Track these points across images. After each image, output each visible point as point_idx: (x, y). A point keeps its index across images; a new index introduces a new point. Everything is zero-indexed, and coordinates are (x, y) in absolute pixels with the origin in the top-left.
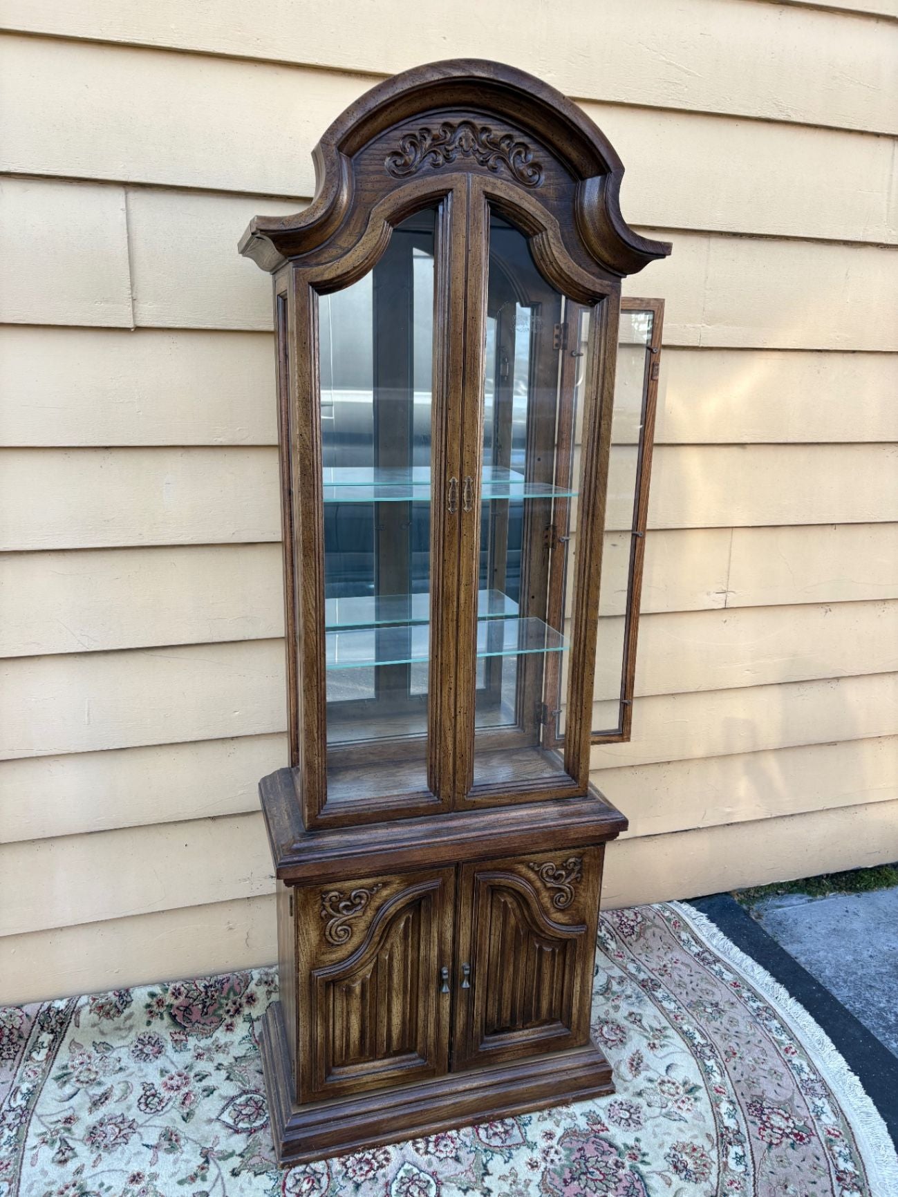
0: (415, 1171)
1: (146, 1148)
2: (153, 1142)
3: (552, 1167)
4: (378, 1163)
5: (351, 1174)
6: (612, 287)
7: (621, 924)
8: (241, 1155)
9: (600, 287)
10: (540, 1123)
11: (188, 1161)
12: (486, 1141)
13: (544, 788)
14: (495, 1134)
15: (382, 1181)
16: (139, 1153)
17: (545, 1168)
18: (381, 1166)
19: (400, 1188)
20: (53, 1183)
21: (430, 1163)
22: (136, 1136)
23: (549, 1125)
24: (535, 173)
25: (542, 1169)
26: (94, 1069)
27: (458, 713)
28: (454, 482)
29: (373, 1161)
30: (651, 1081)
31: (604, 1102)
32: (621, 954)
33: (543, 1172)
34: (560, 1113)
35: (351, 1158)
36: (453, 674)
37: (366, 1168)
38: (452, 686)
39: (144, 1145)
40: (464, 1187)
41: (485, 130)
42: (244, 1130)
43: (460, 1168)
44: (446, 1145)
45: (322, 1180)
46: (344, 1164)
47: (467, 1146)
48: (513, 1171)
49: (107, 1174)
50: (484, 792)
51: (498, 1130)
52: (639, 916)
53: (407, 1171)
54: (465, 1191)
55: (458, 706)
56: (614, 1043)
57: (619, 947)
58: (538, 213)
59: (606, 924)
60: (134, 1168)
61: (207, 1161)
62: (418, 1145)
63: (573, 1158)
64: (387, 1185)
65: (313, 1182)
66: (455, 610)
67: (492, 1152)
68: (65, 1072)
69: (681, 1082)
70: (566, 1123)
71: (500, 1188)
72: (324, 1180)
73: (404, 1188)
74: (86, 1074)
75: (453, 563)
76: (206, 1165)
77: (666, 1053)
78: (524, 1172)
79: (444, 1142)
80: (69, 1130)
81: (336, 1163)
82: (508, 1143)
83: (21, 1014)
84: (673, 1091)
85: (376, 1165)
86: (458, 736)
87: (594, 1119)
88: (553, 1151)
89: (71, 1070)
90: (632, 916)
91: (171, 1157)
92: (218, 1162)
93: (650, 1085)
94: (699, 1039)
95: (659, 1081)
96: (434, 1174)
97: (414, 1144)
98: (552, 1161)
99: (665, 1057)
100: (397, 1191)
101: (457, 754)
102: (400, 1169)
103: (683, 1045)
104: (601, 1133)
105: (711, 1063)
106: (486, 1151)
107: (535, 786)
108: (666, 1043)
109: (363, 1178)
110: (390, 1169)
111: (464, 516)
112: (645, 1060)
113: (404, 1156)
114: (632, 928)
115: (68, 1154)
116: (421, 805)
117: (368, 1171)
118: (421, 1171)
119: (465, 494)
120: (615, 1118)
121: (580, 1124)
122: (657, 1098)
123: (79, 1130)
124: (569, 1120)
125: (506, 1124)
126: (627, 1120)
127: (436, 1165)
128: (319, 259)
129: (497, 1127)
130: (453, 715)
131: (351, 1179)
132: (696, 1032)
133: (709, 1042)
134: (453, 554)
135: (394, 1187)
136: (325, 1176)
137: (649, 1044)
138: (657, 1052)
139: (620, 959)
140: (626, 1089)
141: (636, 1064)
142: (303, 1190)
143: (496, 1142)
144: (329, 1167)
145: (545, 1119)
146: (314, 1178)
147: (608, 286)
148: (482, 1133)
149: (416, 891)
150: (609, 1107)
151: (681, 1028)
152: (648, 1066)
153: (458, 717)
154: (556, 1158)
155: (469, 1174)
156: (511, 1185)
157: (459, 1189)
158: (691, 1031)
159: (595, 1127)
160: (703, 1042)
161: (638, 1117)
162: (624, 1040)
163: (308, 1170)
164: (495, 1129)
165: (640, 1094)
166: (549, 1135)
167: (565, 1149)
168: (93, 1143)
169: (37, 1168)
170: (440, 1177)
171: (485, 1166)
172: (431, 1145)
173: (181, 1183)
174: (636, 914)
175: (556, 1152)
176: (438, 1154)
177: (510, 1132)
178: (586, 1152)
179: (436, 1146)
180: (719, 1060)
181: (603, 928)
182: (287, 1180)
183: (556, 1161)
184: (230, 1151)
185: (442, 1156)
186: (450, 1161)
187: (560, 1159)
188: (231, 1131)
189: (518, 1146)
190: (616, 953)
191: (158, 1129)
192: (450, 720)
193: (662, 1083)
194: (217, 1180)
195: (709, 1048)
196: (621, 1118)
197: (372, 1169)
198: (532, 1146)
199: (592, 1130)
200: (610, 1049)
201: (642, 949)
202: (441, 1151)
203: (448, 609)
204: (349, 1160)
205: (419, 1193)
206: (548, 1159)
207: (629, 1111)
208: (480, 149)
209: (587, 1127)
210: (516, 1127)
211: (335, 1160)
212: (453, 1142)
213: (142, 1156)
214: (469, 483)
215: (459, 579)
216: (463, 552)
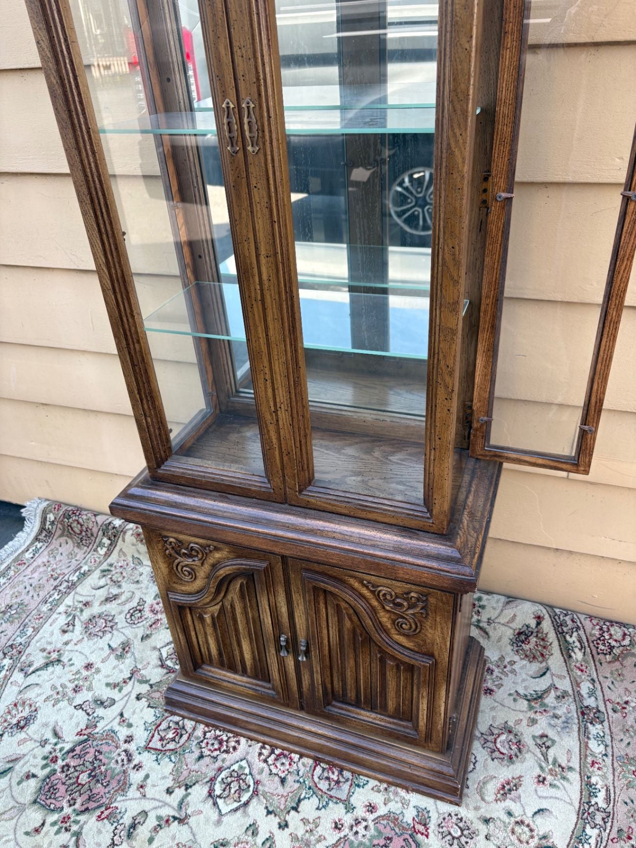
0: (247, 771)
1: (107, 647)
2: (114, 645)
3: (352, 838)
4: (227, 747)
5: (203, 745)
7: (599, 639)
8: (151, 686)
10: (371, 792)
11: (121, 671)
12: (316, 779)
13: (389, 511)
14: (328, 778)
15: (219, 764)
16: (102, 649)
17: (345, 836)
18: (227, 752)
19: (226, 778)
20: (50, 643)
21: (261, 771)
22: (109, 635)
23: (378, 799)
25: (342, 834)
26: (124, 574)
27: (279, 409)
28: (228, 108)
29: (225, 743)
30: (510, 814)
31: (445, 808)
32: (584, 668)
33: (341, 838)
34: (396, 794)
35: (213, 732)
36: (266, 364)
37: (216, 746)
38: (268, 377)
39: (109, 644)
40: (271, 809)
42: (168, 667)
43: (280, 790)
44: (283, 764)
45: (184, 736)
46: (205, 733)
47: (298, 775)
48: (318, 821)
49: (77, 654)
50: (320, 495)
51: (331, 776)
52: (628, 639)
53: (241, 767)
54: (269, 813)
55: (278, 400)
56: (501, 756)
57: (585, 660)
59: (581, 632)
60: (92, 659)
61: (130, 678)
62: (264, 751)
63: (375, 842)
64: (220, 770)
65: (177, 735)
66: (258, 287)
67: (314, 793)
68: (109, 568)
69: (541, 833)
70: (395, 807)
71: (296, 829)
72: (185, 737)
73: (229, 780)
74: (119, 575)
75: (247, 226)
76: (128, 681)
77: (550, 795)
78: (325, 828)
79: (284, 761)
80: (82, 611)
81: (201, 728)
82: (332, 793)
83: (94, 520)
84: (524, 837)
85: (225, 748)
86: (282, 431)
87: (423, 819)
88: (364, 824)
89: (113, 569)
90: (618, 635)
91: (115, 662)
92: (136, 682)
93: (505, 818)
94: (600, 799)
95: (518, 819)
96: (257, 783)
97: (263, 747)
98: (357, 833)
99: (546, 798)
100: (222, 779)
101: (283, 450)
102: (237, 762)
103: (576, 797)
104: (419, 835)
105: (591, 832)
106: (310, 788)
107: (380, 506)
108: (558, 783)
109: (209, 753)
110: (230, 758)
111: (250, 159)
112: (520, 790)
113: (247, 753)
114: (612, 648)
115: (71, 627)
116: (253, 488)
117: (216, 750)
118: (251, 774)
119: (246, 127)
120: (445, 829)
121: (406, 815)
122: (501, 835)
123: (87, 614)
124: (400, 805)
125: (342, 775)
126: (454, 838)
127: (264, 777)
129: (333, 773)
130: (273, 409)
131: (201, 748)
132: (603, 792)
133: (610, 809)
134: (244, 214)
135: (223, 775)
136: (187, 735)
137: (540, 776)
138: (541, 788)
139: (579, 673)
140: (477, 808)
141: (508, 789)
142: (167, 737)
143: (323, 785)
144: (194, 729)
145: (379, 791)
146: (180, 731)
148: (318, 770)
149: (242, 564)
150: (446, 815)
151: (589, 777)
152: (519, 797)
153: (279, 412)
154: (362, 831)
155: (283, 799)
156: (307, 831)
157: (266, 808)
158: (598, 786)
159: (418, 827)
160: (602, 804)
161: (467, 843)
162: (514, 758)
163: (181, 723)
164: (330, 774)
165: (487, 821)
166: (371, 808)
167: (377, 829)
168: (86, 628)
169: (51, 628)
170: (260, 787)
171: (299, 801)
172: (273, 757)
173: (108, 685)
174: (625, 635)
175: (366, 828)
176: (272, 767)
177: (341, 784)
178: (391, 844)
179: (276, 760)
180: (605, 835)
181: (575, 634)
182: (163, 723)
183: (360, 835)
184: (148, 679)
185: (274, 771)
186: (277, 779)
187: (364, 836)
188: (160, 663)
189: (339, 800)
190: (578, 665)
191: (124, 637)
192: (271, 414)
193: (520, 823)
194: (126, 695)
195: (604, 815)
196: (450, 833)
197: (219, 749)
198: (350, 808)
199: (414, 827)
200: (493, 760)
201: (612, 673)
202: (276, 766)
203: (249, 286)
204: (210, 732)
205: (236, 792)
206: (355, 829)
207: (462, 830)
209: (410, 821)
210: (349, 783)
211: (202, 726)
212: (290, 764)
213: (102, 652)
214: (248, 107)
215: (257, 248)
216: (257, 211)
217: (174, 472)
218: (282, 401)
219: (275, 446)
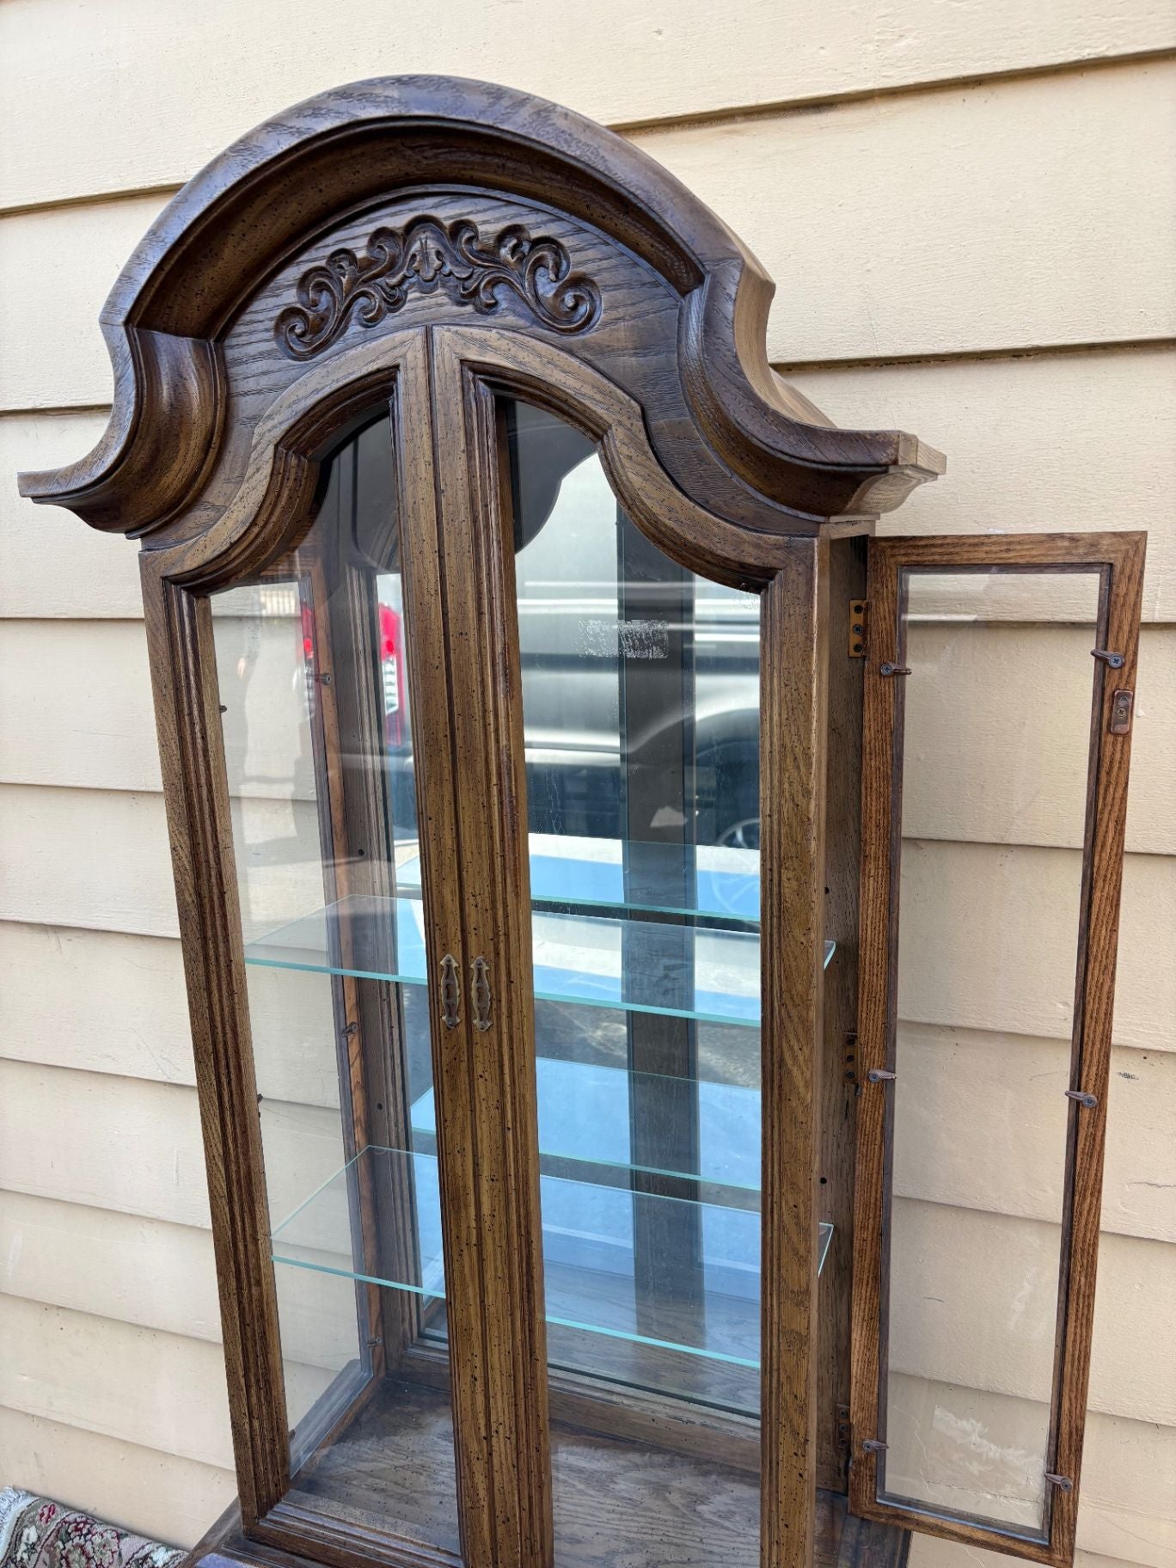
6: (788, 548)
9: (754, 552)
24: (578, 301)
27: (494, 1434)
28: (449, 966)
36: (478, 1351)
38: (478, 1373)
41: (460, 226)
55: (493, 1418)
58: (587, 390)
66: (473, 1224)
75: (463, 1131)
83: (115, 1548)
86: (497, 1476)
101: (497, 1512)
111: (477, 1037)
119: (474, 993)
128: (180, 532)
130: (483, 1433)
134: (459, 1113)
147: (778, 547)
153: (494, 1440)
192: (479, 1442)
203: (458, 1220)
208: (455, 270)
214: (479, 970)
215: (476, 1165)
216: (481, 1111)
217: (289, 1527)
218: (501, 1421)
219: (482, 1503)
